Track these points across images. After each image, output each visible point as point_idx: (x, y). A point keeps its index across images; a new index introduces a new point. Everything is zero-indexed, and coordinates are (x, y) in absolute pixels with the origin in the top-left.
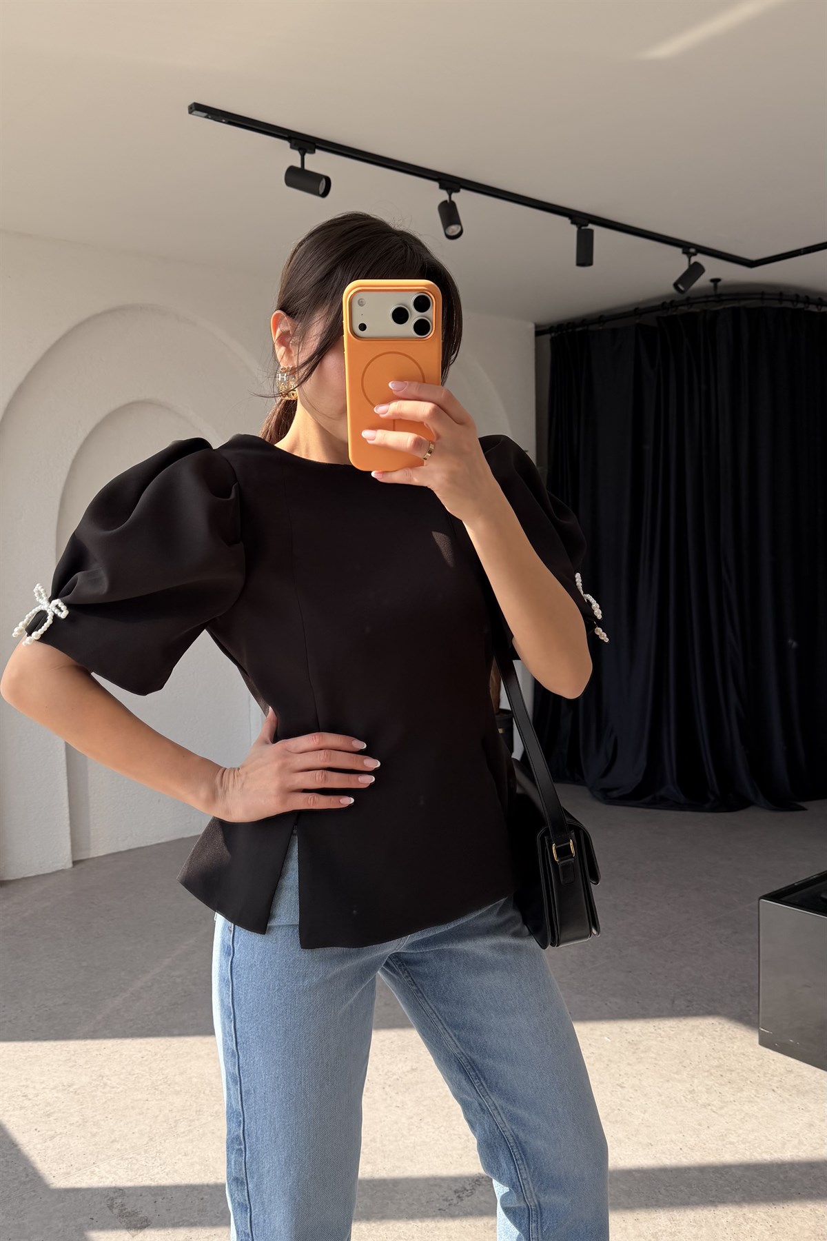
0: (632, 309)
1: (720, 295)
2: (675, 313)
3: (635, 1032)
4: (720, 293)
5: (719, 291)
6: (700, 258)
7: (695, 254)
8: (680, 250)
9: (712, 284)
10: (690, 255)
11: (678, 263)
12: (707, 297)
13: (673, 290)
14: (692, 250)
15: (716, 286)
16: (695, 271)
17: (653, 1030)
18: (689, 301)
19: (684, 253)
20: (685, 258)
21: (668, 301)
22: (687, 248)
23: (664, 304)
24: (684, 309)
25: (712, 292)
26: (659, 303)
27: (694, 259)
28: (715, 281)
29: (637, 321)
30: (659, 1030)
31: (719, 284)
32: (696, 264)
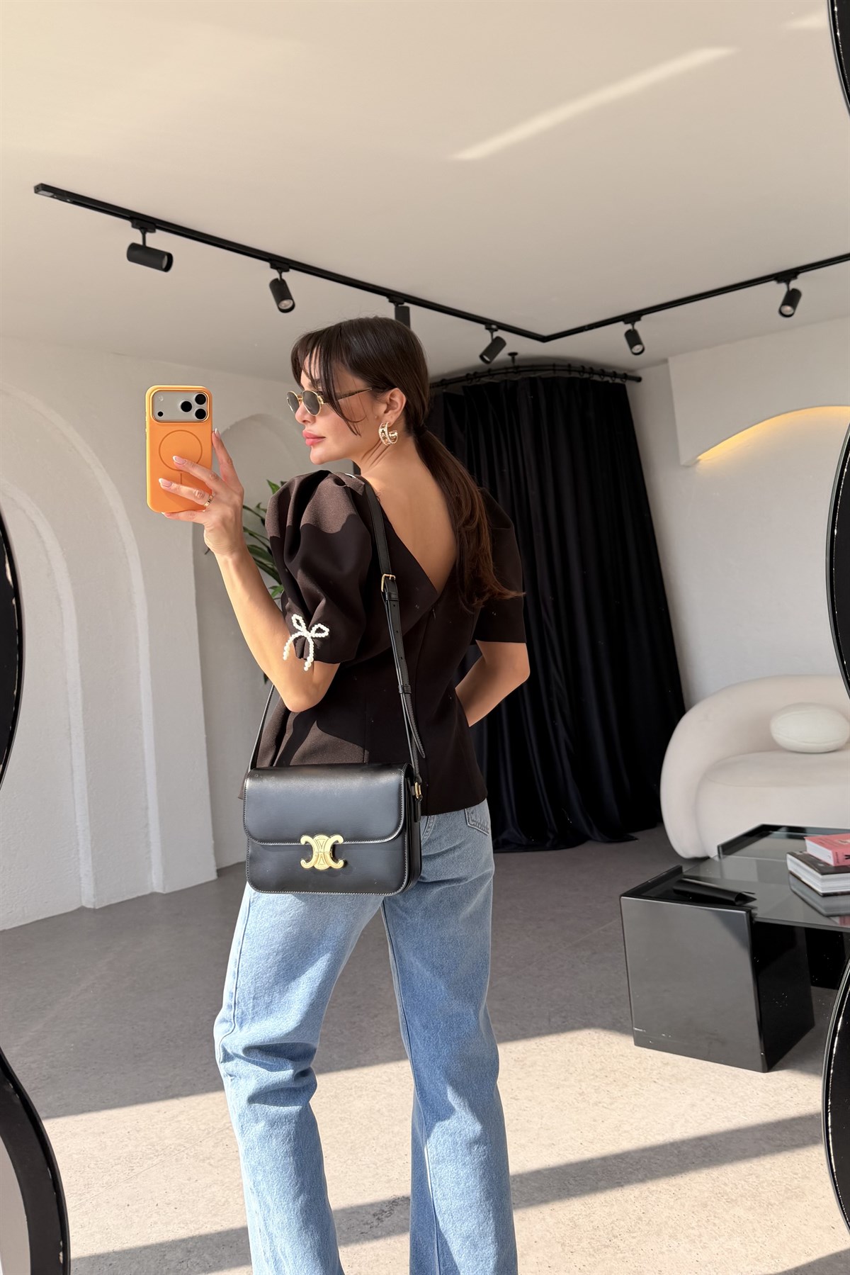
0: (439, 380)
1: (517, 367)
2: (478, 383)
3: (519, 1051)
4: (518, 366)
5: (516, 364)
6: (500, 333)
7: (496, 330)
8: (483, 327)
9: (510, 358)
10: (492, 331)
11: (483, 338)
12: (506, 368)
13: (480, 362)
14: (494, 327)
15: (513, 360)
16: (498, 344)
17: (536, 1047)
18: (490, 373)
19: (487, 329)
20: (488, 332)
21: (472, 373)
22: (489, 324)
23: (468, 375)
24: (486, 380)
25: (511, 365)
26: (464, 375)
27: (496, 334)
28: (513, 355)
29: (444, 391)
30: (540, 1046)
31: (516, 357)
32: (498, 339)
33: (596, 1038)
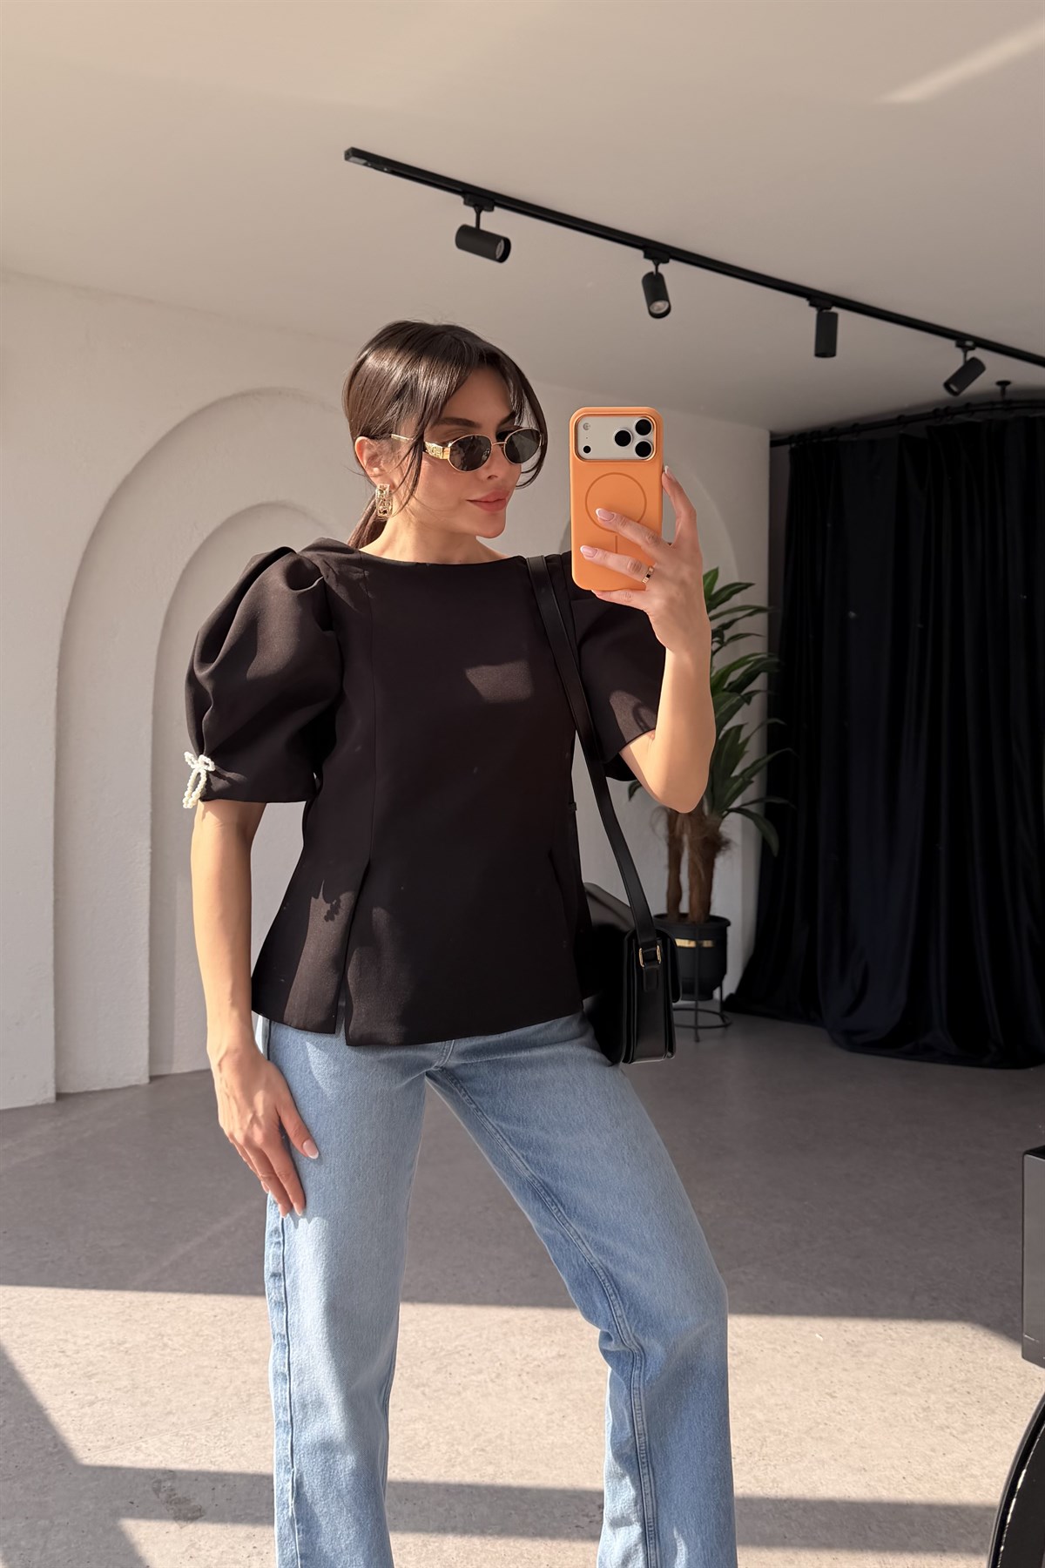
0: (895, 416)
1: (1010, 402)
2: (950, 423)
3: (857, 1331)
4: (1007, 400)
5: (1007, 397)
6: (979, 354)
7: (972, 348)
8: (952, 343)
9: (998, 388)
10: (966, 349)
11: (951, 359)
12: (993, 403)
13: (945, 394)
14: (969, 343)
15: (1003, 391)
16: (972, 369)
17: (882, 1331)
18: (969, 407)
19: (958, 346)
20: (959, 353)
21: (942, 407)
22: (961, 340)
23: (936, 411)
24: (963, 418)
25: (999, 398)
26: (930, 410)
27: (971, 354)
28: (1003, 384)
29: (901, 432)
30: (889, 1331)
31: (1008, 388)
32: (973, 359)
33: (970, 1336)
